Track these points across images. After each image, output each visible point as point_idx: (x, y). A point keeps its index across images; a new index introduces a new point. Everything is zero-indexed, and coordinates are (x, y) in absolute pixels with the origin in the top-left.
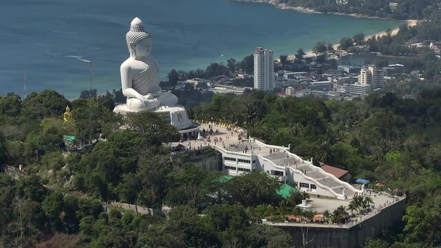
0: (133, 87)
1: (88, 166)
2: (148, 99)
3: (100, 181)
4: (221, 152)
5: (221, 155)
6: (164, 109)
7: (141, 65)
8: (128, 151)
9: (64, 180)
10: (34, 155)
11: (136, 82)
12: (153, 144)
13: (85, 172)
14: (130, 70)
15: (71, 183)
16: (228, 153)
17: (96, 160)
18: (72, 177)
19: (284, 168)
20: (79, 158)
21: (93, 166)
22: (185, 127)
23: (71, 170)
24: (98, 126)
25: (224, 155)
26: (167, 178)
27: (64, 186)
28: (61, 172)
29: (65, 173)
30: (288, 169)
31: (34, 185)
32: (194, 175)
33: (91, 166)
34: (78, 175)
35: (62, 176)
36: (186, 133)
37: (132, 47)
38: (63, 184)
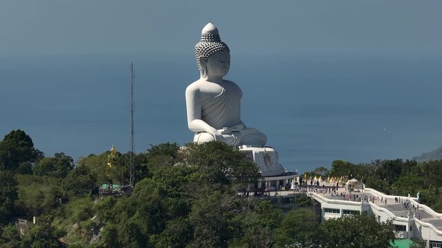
0: (203, 118)
1: (123, 213)
2: (223, 133)
3: (138, 231)
4: (320, 201)
5: (319, 205)
6: (245, 148)
7: (214, 87)
8: (181, 191)
9: (91, 235)
10: (55, 206)
11: (207, 112)
12: (216, 181)
13: (119, 221)
14: (198, 93)
15: (100, 238)
16: (329, 202)
17: (134, 204)
18: (102, 229)
19: (407, 219)
20: (112, 203)
21: (131, 214)
22: (274, 174)
23: (101, 220)
24: (143, 160)
25: (324, 205)
26: (232, 224)
27: (91, 243)
28: (87, 223)
29: (93, 224)
30: (414, 222)
31: (46, 238)
32: (271, 220)
33: (129, 212)
34: (109, 225)
35: (88, 228)
36: (276, 181)
37: (202, 63)
38: (89, 240)
